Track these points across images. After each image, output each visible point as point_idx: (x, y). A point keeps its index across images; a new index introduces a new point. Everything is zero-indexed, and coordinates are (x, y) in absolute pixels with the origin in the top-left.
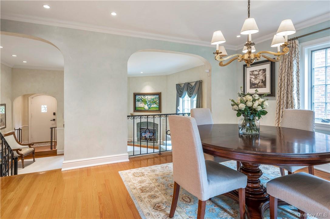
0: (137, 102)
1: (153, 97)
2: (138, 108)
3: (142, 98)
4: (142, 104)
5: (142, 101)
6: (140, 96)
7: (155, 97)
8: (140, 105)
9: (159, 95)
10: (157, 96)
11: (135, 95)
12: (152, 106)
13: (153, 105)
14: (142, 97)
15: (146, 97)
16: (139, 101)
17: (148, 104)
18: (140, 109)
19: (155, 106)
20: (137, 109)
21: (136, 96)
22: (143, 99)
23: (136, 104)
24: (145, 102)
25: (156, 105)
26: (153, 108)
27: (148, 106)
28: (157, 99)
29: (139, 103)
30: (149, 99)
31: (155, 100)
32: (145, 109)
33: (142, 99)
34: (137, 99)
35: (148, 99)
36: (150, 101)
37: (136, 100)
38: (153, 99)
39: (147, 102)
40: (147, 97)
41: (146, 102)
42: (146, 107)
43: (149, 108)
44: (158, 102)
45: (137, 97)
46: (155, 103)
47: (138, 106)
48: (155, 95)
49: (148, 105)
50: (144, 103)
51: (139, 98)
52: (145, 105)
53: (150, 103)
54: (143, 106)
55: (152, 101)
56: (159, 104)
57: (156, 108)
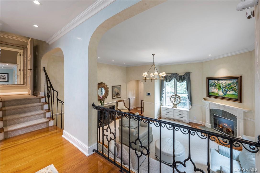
0: (210, 87)
1: (229, 82)
2: (212, 93)
3: (215, 82)
4: (216, 89)
5: (216, 86)
6: (213, 81)
7: (232, 82)
8: (213, 90)
9: (239, 79)
10: (236, 81)
11: (208, 80)
12: (228, 92)
13: (230, 91)
14: (216, 81)
15: (221, 82)
16: (212, 86)
17: (223, 89)
18: (213, 94)
19: (232, 92)
20: (210, 94)
21: (210, 80)
23: (210, 89)
24: (220, 87)
25: (235, 92)
26: (230, 95)
27: (223, 92)
28: (235, 85)
29: (212, 88)
30: (224, 85)
31: (233, 86)
32: (219, 95)
33: (215, 84)
34: (210, 83)
35: (223, 84)
36: (225, 87)
37: (210, 85)
38: (230, 84)
39: (222, 88)
40: (222, 81)
41: (221, 87)
42: (221, 93)
43: (225, 94)
44: (236, 88)
46: (232, 89)
48: (233, 80)
49: (222, 91)
51: (212, 82)
52: (219, 91)
53: (226, 89)
54: (216, 92)
55: (228, 86)
56: (237, 91)
57: (234, 96)
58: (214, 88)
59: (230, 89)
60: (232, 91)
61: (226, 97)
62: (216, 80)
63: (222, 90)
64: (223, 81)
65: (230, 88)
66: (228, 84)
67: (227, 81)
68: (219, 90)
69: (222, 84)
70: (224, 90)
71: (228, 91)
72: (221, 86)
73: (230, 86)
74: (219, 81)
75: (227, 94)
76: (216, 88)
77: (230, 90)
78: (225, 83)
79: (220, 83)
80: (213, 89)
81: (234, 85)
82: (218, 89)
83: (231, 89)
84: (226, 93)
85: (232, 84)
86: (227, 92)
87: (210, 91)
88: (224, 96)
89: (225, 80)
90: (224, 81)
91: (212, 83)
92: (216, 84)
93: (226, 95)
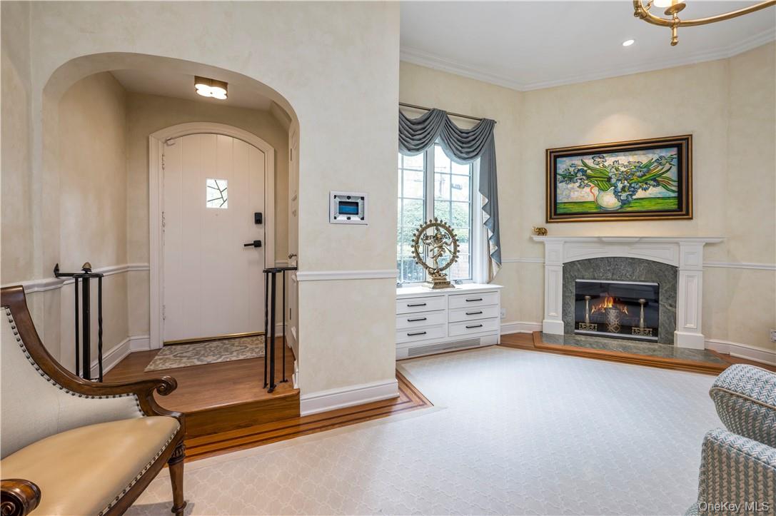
0: (561, 186)
1: (643, 158)
2: (567, 206)
3: (585, 165)
4: (587, 189)
5: (589, 177)
6: (577, 161)
7: (655, 157)
8: (575, 193)
9: (681, 146)
10: (670, 153)
11: (555, 157)
12: (640, 194)
13: (646, 189)
14: (590, 161)
15: (610, 160)
16: (570, 178)
17: (620, 186)
18: (577, 209)
19: (654, 191)
20: (559, 211)
21: (558, 160)
22: (589, 168)
23: (559, 191)
24: (605, 181)
25: (664, 190)
26: (644, 203)
27: (618, 196)
28: (667, 166)
29: (570, 186)
30: (623, 169)
31: (656, 170)
32: (601, 207)
33: (584, 172)
34: (560, 171)
35: (617, 169)
36: (626, 176)
37: (558, 177)
38: (647, 166)
39: (613, 181)
40: (613, 159)
41: (609, 179)
42: (609, 200)
43: (624, 203)
44: (673, 174)
45: (564, 165)
46: (654, 180)
47: (569, 196)
48: (658, 151)
49: (616, 193)
50: (598, 185)
51: (572, 165)
52: (602, 193)
53: (630, 184)
54: (591, 198)
55: (638, 174)
56: (676, 184)
57: (660, 201)
58: (579, 187)
59: (648, 182)
60: (654, 186)
61: (629, 209)
62: (591, 156)
63: (616, 187)
64: (617, 156)
65: (647, 179)
66: (638, 165)
67: (636, 155)
68: (601, 189)
69: (614, 170)
70: (624, 187)
71: (640, 190)
72: (610, 175)
73: (649, 171)
74: (604, 157)
75: (637, 199)
76: (587, 185)
77: (646, 184)
78: (626, 164)
79: (606, 164)
80: (573, 188)
81: (661, 167)
82: (597, 188)
83: (652, 182)
84: (631, 195)
85: (655, 164)
86: (634, 192)
87: (561, 199)
88: (622, 207)
89: (627, 153)
90: (624, 158)
91: (572, 169)
92: (589, 171)
93: (629, 203)
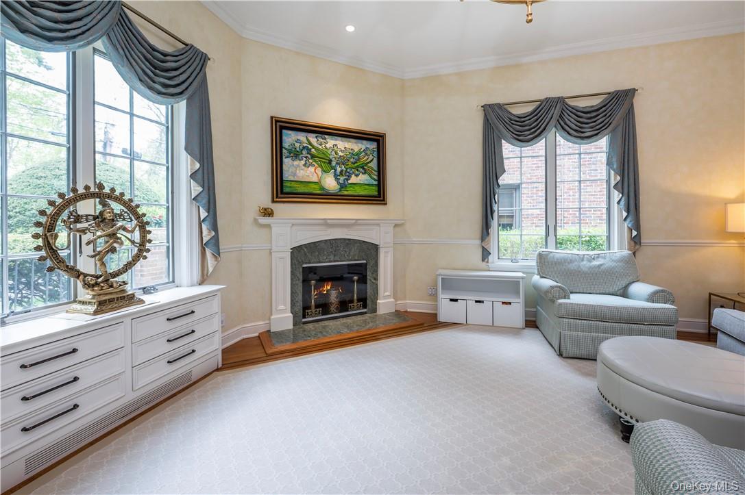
0: (287, 162)
1: (355, 146)
2: (294, 184)
3: (310, 143)
4: (312, 169)
5: (313, 157)
6: (302, 137)
7: (364, 148)
8: (300, 172)
10: (372, 146)
11: (280, 126)
12: (353, 179)
13: (357, 175)
14: (313, 140)
15: (331, 142)
16: (296, 154)
17: (339, 169)
18: (302, 189)
19: (363, 178)
20: (286, 190)
21: (284, 131)
22: (313, 147)
23: (285, 167)
24: (326, 163)
25: (369, 178)
26: (357, 188)
27: (337, 180)
28: (371, 157)
29: (296, 163)
30: (341, 154)
31: (364, 159)
32: (323, 189)
33: (309, 150)
34: (286, 145)
35: (336, 153)
36: (343, 161)
37: (284, 151)
38: (358, 154)
39: (334, 164)
40: (333, 142)
41: (330, 162)
42: (330, 183)
43: (343, 186)
44: (374, 165)
45: (290, 138)
46: (363, 168)
47: (295, 174)
48: (365, 142)
49: (336, 176)
50: (320, 166)
51: (298, 141)
52: (325, 175)
53: (347, 169)
54: (315, 179)
55: (352, 160)
56: (376, 173)
57: (367, 187)
58: (305, 165)
59: (359, 169)
60: (363, 173)
61: (346, 193)
62: (315, 135)
63: (336, 170)
64: (336, 140)
65: (358, 167)
66: (351, 152)
67: (350, 142)
68: (323, 171)
69: (333, 153)
70: (342, 171)
71: (353, 176)
72: (331, 157)
73: (359, 159)
74: (325, 139)
75: (351, 184)
76: (311, 165)
77: (357, 170)
78: (343, 149)
79: (328, 146)
80: (298, 166)
81: (367, 157)
82: (319, 169)
83: (361, 170)
84: (347, 180)
85: (363, 154)
86: (349, 177)
87: (287, 176)
88: (340, 191)
89: (344, 139)
90: (341, 143)
91: (297, 145)
92: (313, 150)
93: (346, 186)
